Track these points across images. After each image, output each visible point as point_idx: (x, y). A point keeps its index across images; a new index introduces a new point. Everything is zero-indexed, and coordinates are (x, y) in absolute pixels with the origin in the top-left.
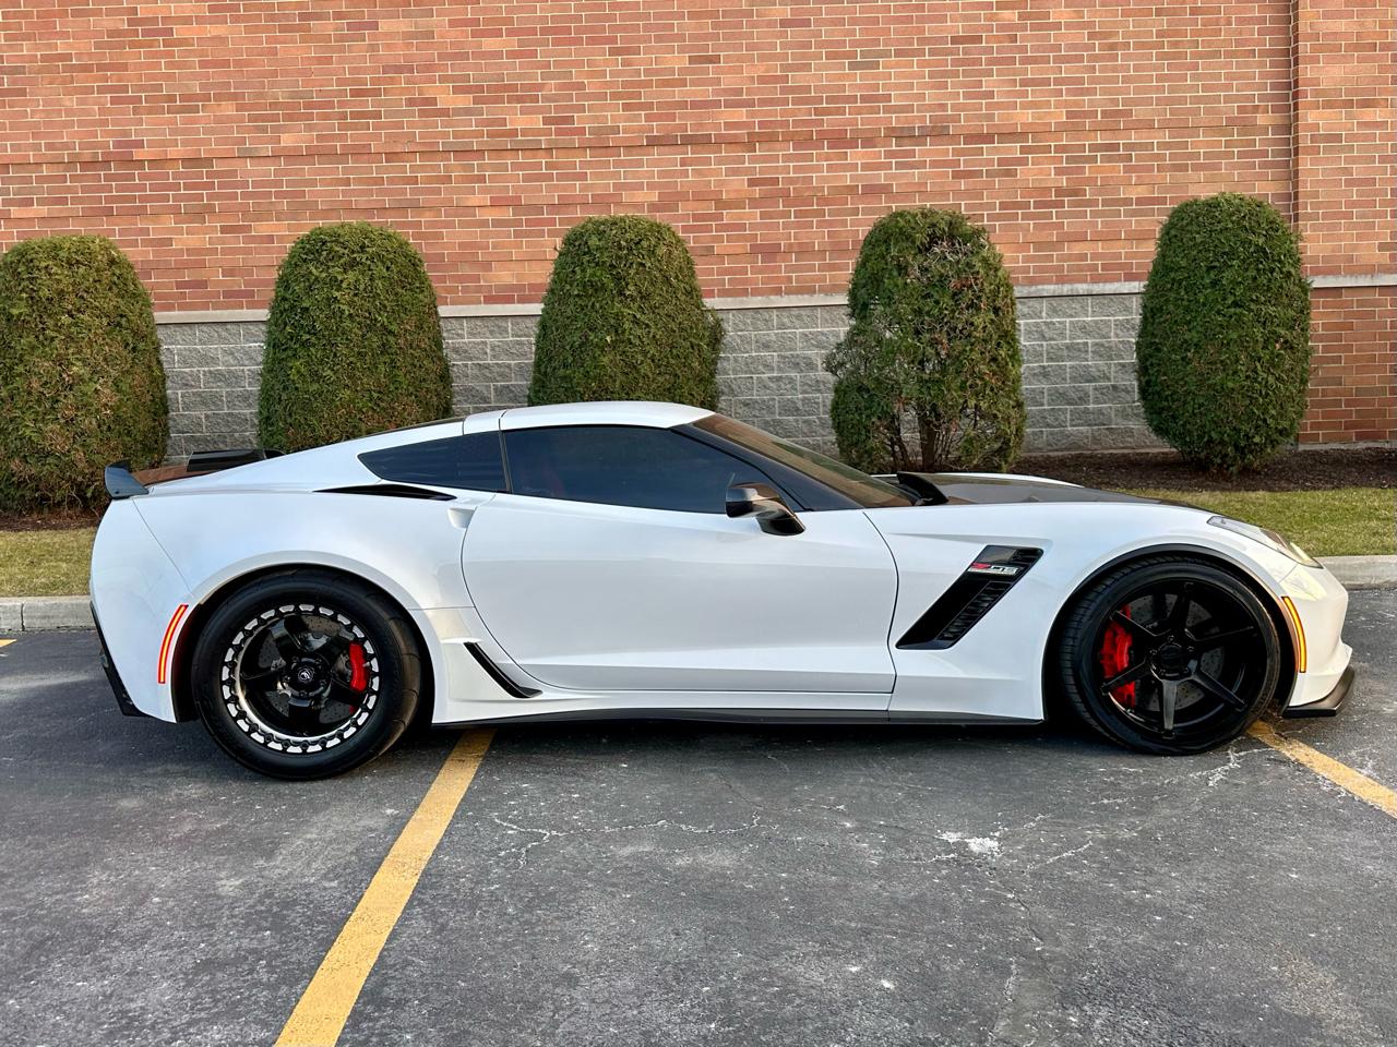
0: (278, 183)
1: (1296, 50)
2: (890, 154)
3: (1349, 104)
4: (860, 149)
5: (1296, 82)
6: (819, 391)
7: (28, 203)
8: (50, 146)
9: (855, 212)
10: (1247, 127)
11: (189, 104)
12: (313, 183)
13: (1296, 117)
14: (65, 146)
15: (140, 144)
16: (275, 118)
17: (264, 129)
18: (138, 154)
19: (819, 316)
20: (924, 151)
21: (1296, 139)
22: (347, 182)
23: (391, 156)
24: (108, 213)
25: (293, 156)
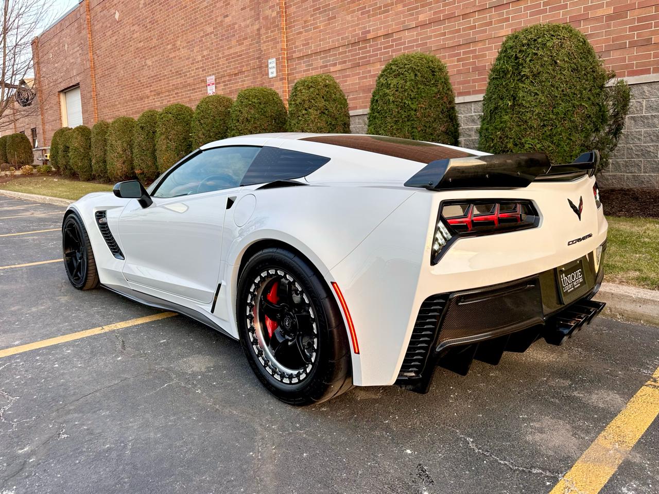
0: (417, 40)
7: (335, 65)
8: (342, 39)
11: (386, 8)
12: (430, 37)
14: (347, 38)
15: (369, 32)
16: (417, 8)
17: (412, 15)
18: (369, 36)
22: (444, 34)
23: (465, 16)
24: (358, 65)
25: (423, 25)
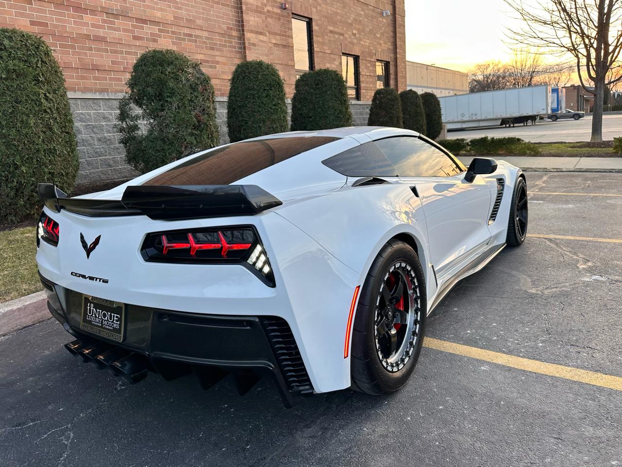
1: (241, 8)
2: (104, 21)
3: (257, 33)
4: (89, 16)
5: (242, 21)
6: (84, 145)
9: (91, 49)
10: (230, 36)
13: (243, 35)
19: (79, 104)
20: (119, 22)
21: (244, 43)
